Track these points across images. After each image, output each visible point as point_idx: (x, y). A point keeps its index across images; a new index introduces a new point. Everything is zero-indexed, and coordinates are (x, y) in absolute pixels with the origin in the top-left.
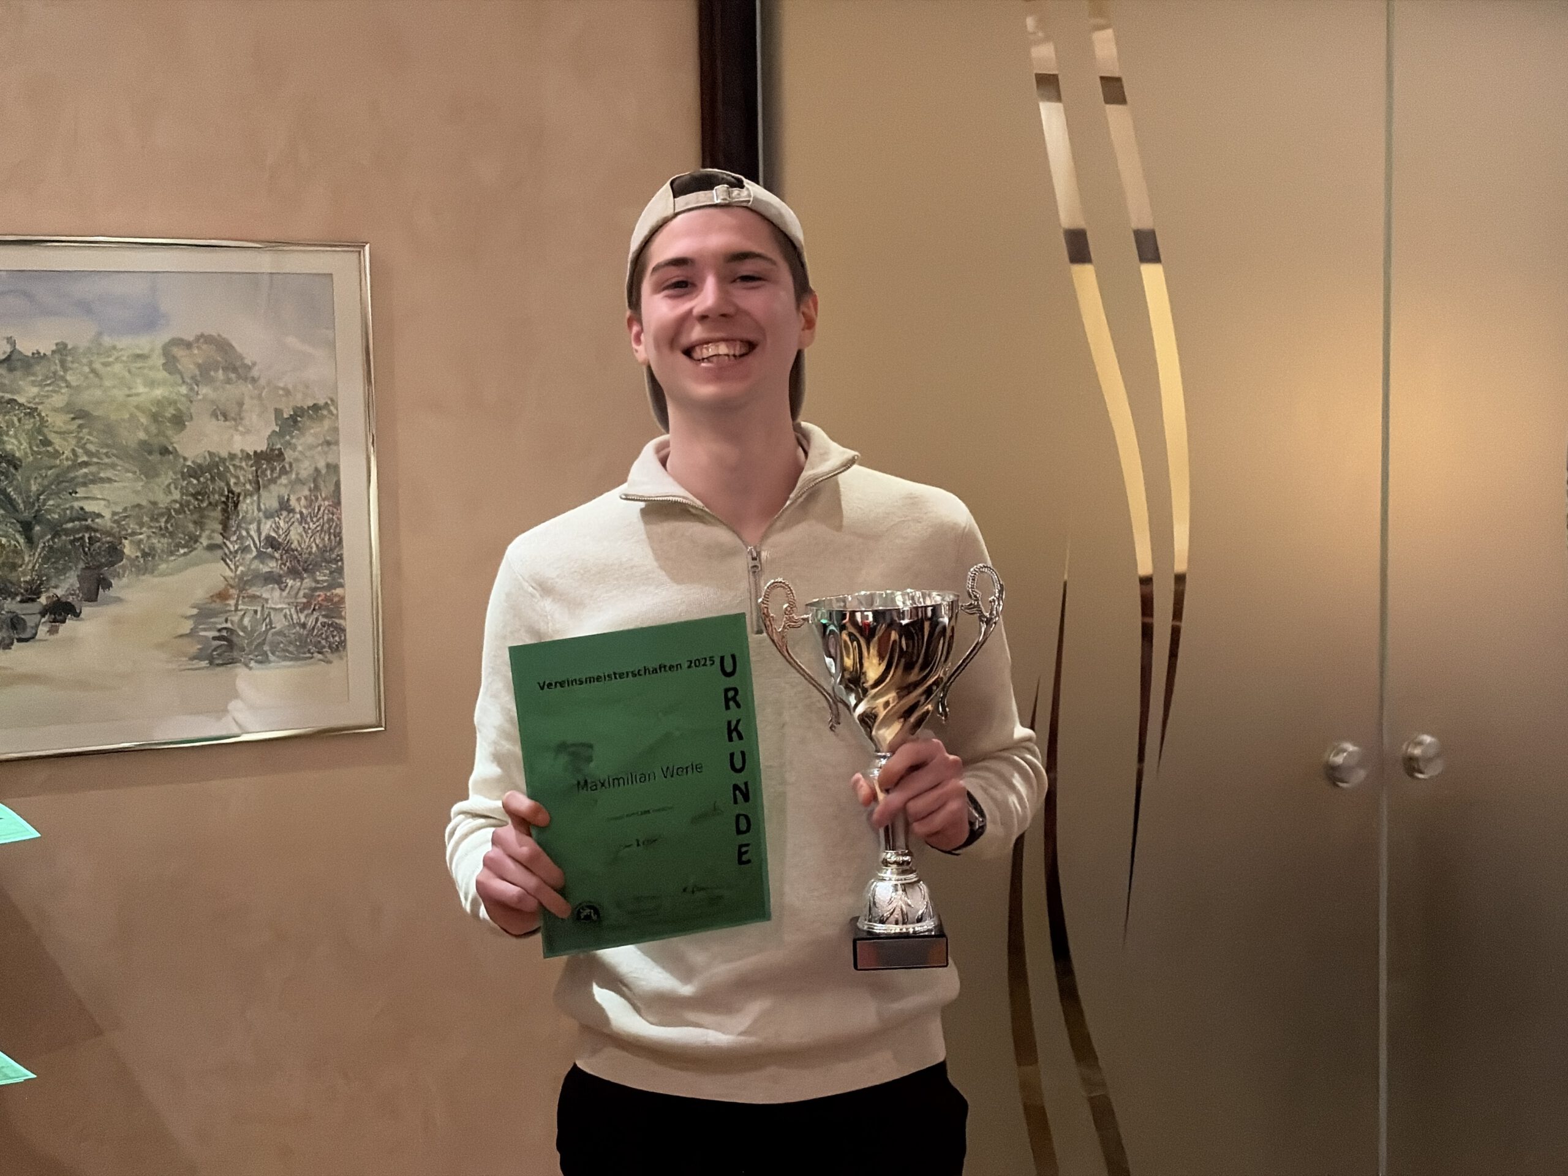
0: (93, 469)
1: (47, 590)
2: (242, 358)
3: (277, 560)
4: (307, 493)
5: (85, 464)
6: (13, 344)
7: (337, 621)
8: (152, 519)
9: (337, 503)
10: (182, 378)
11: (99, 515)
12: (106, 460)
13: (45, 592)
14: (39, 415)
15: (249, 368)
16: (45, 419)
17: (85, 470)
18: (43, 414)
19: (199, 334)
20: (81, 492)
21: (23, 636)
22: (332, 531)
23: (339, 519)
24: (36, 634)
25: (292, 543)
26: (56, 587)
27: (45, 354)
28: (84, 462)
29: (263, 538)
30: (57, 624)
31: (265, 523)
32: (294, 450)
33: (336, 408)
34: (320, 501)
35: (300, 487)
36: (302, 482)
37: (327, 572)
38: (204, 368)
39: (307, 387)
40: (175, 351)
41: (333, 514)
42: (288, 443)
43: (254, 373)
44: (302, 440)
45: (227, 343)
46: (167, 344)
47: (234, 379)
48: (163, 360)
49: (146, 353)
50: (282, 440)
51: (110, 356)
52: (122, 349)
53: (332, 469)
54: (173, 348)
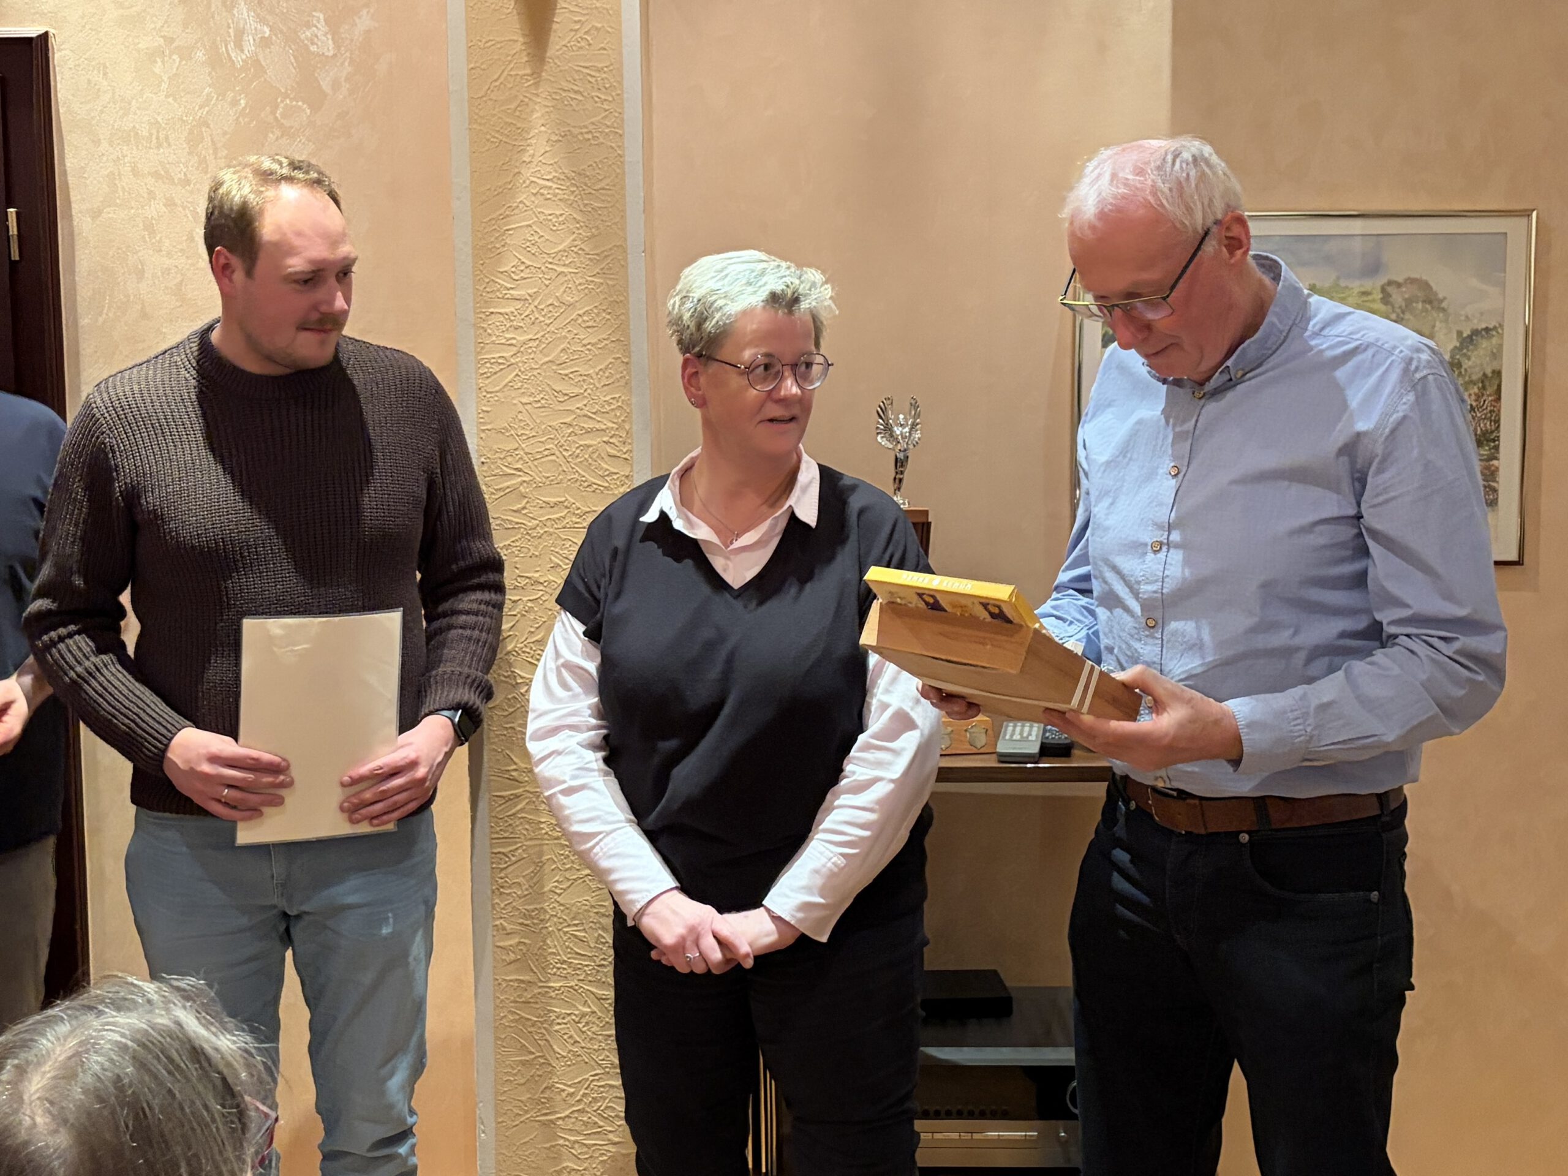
2: (1436, 294)
4: (1476, 390)
7: (1493, 484)
9: (1498, 399)
10: (1393, 307)
15: (1441, 301)
19: (1407, 277)
22: (1493, 418)
23: (1499, 411)
32: (1469, 359)
33: (1503, 330)
34: (1485, 398)
35: (1471, 386)
36: (1474, 383)
37: (1487, 448)
38: (1409, 302)
39: (1482, 314)
40: (1389, 289)
41: (1494, 407)
42: (1465, 355)
43: (1444, 305)
44: (1476, 353)
45: (1426, 283)
46: (1384, 284)
47: (1429, 309)
48: (1380, 296)
49: (1369, 291)
50: (1461, 353)
51: (1344, 293)
52: (1352, 288)
53: (1496, 375)
54: (1388, 287)
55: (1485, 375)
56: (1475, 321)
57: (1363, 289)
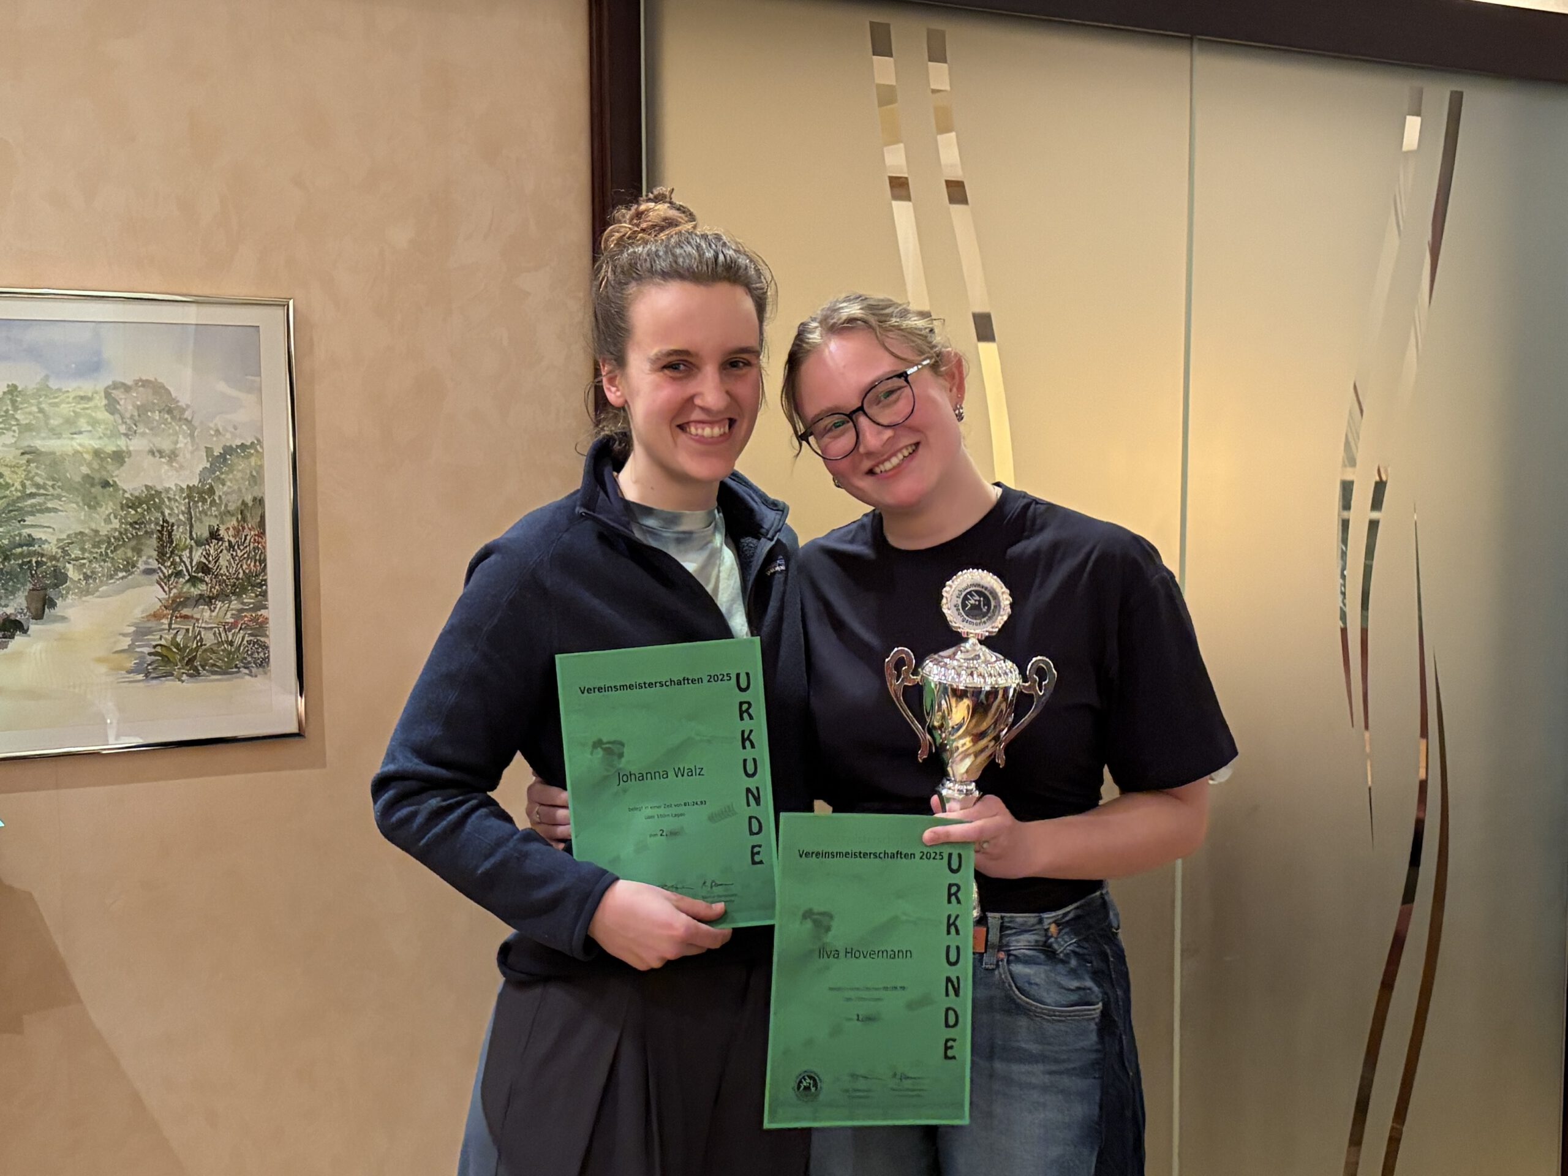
0: (40, 499)
2: (176, 401)
3: (207, 584)
4: (234, 522)
5: (32, 495)
7: (262, 639)
8: (94, 546)
9: (262, 534)
10: (122, 418)
11: (45, 542)
12: (51, 491)
15: (183, 410)
17: (33, 501)
19: (138, 378)
20: (29, 520)
22: (258, 557)
23: (264, 548)
25: (220, 569)
26: (6, 606)
28: (31, 493)
29: (194, 564)
31: (197, 550)
32: (224, 485)
33: (262, 447)
34: (246, 531)
35: (229, 518)
36: (230, 514)
37: (253, 595)
38: (142, 410)
39: (235, 428)
40: (115, 393)
41: (259, 543)
42: (218, 478)
43: (187, 415)
44: (231, 476)
45: (163, 387)
46: (108, 387)
47: (169, 420)
48: (105, 402)
49: (90, 395)
50: (213, 476)
51: (56, 398)
52: (68, 391)
53: (258, 503)
54: (113, 391)
55: (244, 503)
56: (228, 436)
57: (82, 394)
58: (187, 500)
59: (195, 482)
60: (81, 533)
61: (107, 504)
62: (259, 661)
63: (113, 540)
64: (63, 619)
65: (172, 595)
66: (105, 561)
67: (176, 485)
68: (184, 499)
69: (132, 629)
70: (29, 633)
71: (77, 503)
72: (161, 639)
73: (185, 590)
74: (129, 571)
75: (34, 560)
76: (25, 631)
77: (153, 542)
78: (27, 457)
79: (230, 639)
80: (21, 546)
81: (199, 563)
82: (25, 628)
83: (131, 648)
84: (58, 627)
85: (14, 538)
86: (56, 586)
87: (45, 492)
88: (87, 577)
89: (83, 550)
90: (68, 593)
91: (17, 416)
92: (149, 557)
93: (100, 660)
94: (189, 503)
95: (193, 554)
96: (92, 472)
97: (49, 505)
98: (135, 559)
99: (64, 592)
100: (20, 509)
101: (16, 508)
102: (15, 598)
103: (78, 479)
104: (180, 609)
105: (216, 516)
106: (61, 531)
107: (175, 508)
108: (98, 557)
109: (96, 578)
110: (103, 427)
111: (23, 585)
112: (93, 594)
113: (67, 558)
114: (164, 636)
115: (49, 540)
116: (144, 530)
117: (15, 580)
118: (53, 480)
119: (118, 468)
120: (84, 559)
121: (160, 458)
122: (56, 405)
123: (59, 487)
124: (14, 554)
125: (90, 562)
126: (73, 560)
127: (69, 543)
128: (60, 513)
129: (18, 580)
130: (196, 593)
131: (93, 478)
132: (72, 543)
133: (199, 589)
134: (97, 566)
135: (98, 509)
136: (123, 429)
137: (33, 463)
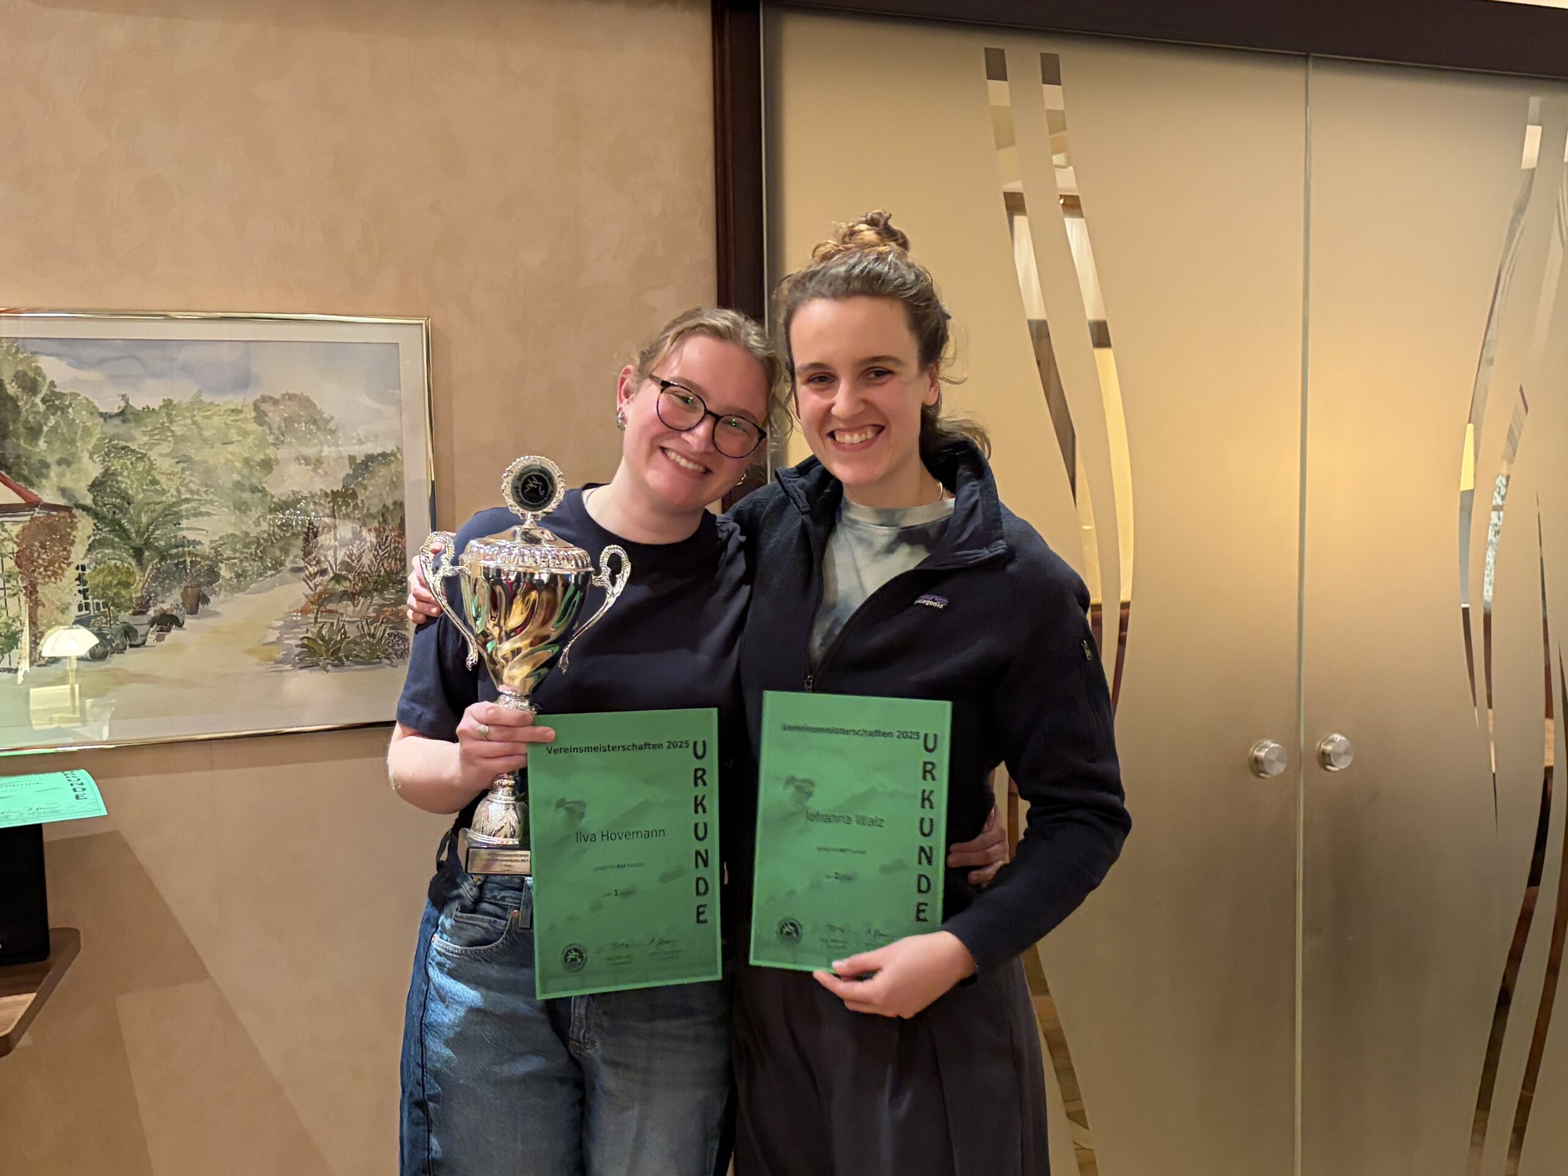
0: (194, 504)
1: (155, 605)
2: (321, 413)
3: (350, 581)
4: (376, 524)
5: (187, 501)
6: (127, 402)
7: (402, 632)
8: (244, 547)
9: (402, 534)
10: (270, 428)
11: (200, 543)
12: (205, 497)
13: (154, 606)
14: (149, 459)
15: (327, 422)
16: (154, 462)
17: (188, 505)
18: (152, 458)
19: (285, 392)
20: (184, 523)
21: (133, 643)
22: (398, 557)
23: (404, 548)
24: (145, 641)
25: (363, 567)
26: (163, 602)
27: (153, 409)
28: (186, 498)
29: (338, 562)
30: (163, 633)
31: (341, 550)
32: (366, 489)
33: (402, 455)
34: (387, 533)
35: (371, 520)
36: (372, 516)
37: (394, 591)
38: (289, 421)
39: (377, 437)
40: (264, 407)
41: (399, 543)
42: (361, 484)
43: (331, 425)
44: (373, 481)
45: (308, 400)
46: (257, 400)
47: (314, 431)
48: (253, 414)
49: (240, 408)
50: (356, 482)
51: (209, 411)
52: (219, 405)
53: (398, 506)
54: (263, 405)
55: (385, 506)
56: (370, 445)
57: (233, 407)
58: (331, 504)
59: (338, 487)
60: (232, 535)
61: (257, 509)
62: (399, 653)
63: (262, 541)
64: (216, 614)
65: (317, 591)
66: (254, 560)
67: (321, 490)
68: (329, 502)
69: (281, 623)
70: (184, 626)
71: (228, 508)
72: (307, 631)
73: (330, 587)
74: (277, 569)
75: (188, 560)
76: (180, 625)
77: (300, 542)
78: (181, 465)
79: (372, 632)
80: (177, 547)
81: (343, 562)
82: (181, 622)
83: (279, 640)
84: (210, 621)
85: (170, 540)
86: (210, 583)
87: (199, 498)
88: (238, 576)
89: (235, 550)
90: (220, 590)
91: (173, 428)
92: (296, 556)
93: (251, 652)
94: (333, 507)
95: (338, 553)
96: (242, 479)
97: (203, 509)
98: (283, 558)
99: (217, 589)
100: (175, 514)
101: (171, 513)
102: (171, 594)
103: (229, 485)
104: (325, 604)
105: (359, 519)
106: (214, 533)
107: (320, 512)
108: (248, 556)
109: (246, 577)
110: (251, 437)
111: (179, 582)
112: (245, 590)
113: (219, 557)
114: (310, 629)
115: (203, 542)
116: (291, 532)
117: (172, 578)
118: (207, 487)
119: (265, 476)
120: (235, 558)
121: (306, 465)
122: (208, 417)
123: (212, 493)
124: (171, 555)
125: (241, 561)
126: (226, 560)
127: (221, 545)
128: (212, 517)
129: (174, 578)
130: (340, 590)
131: (243, 485)
132: (224, 544)
133: (343, 586)
134: (248, 565)
135: (248, 512)
136: (271, 439)
137: (188, 470)
